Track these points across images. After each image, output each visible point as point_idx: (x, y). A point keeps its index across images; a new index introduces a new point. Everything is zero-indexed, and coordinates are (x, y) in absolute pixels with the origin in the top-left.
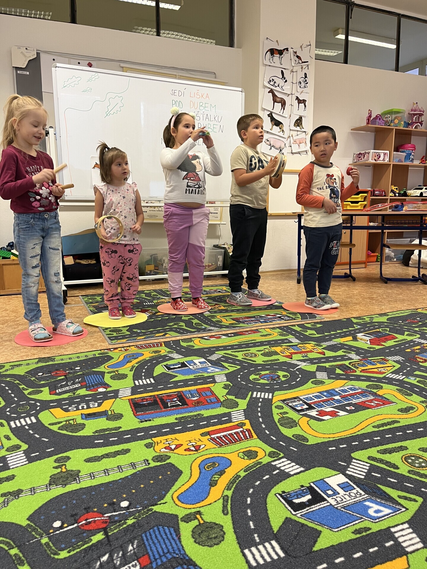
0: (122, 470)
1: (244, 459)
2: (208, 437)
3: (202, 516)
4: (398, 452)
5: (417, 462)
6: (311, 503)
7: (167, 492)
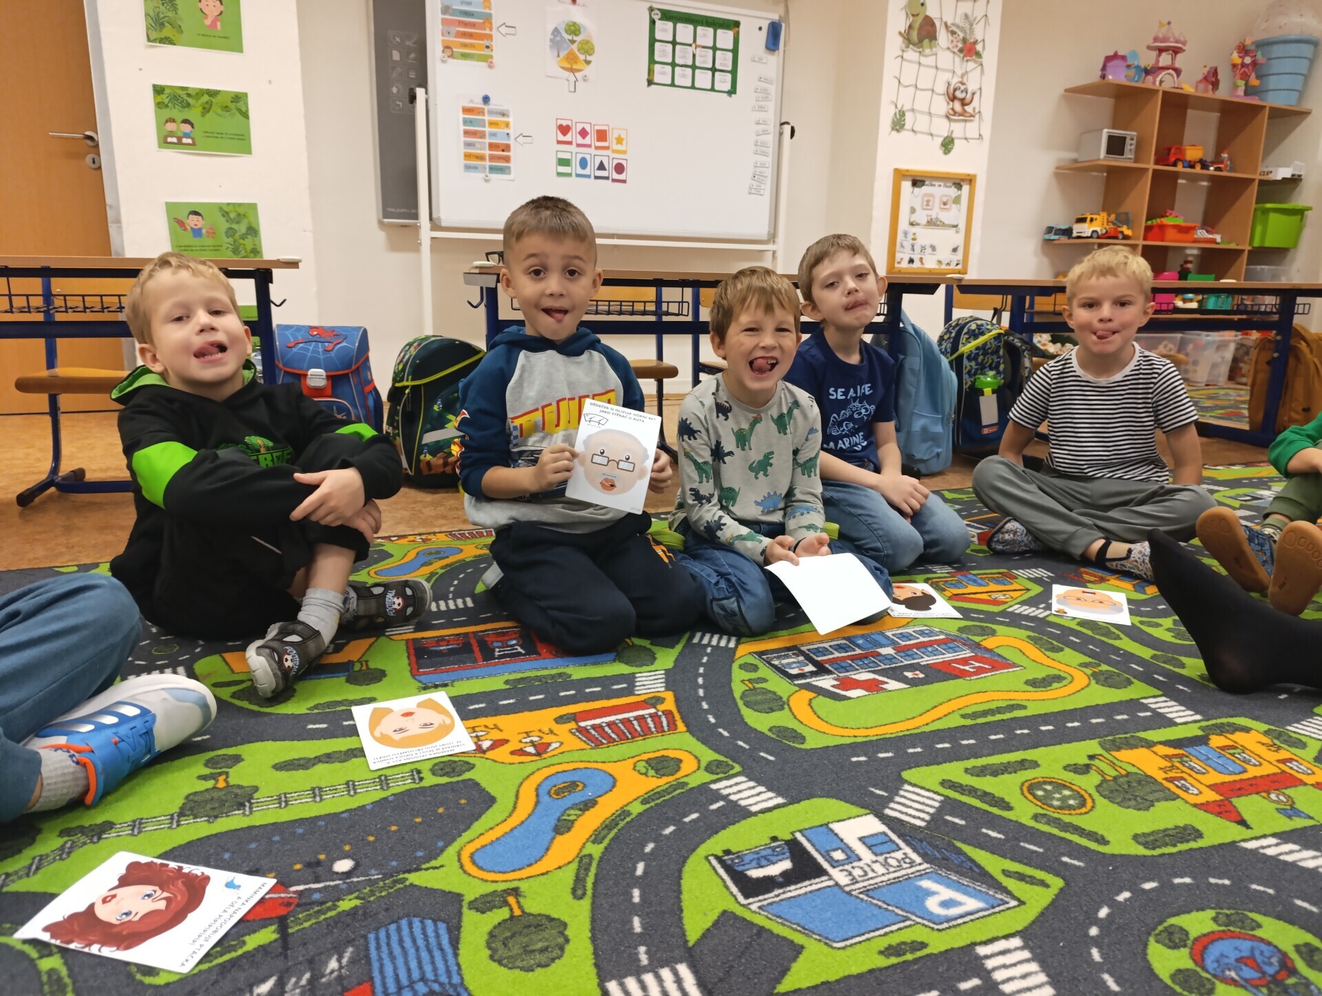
0: (355, 790)
1: (646, 774)
2: (573, 725)
3: (521, 900)
4: (1015, 772)
5: (1057, 796)
6: (788, 879)
7: (448, 844)
